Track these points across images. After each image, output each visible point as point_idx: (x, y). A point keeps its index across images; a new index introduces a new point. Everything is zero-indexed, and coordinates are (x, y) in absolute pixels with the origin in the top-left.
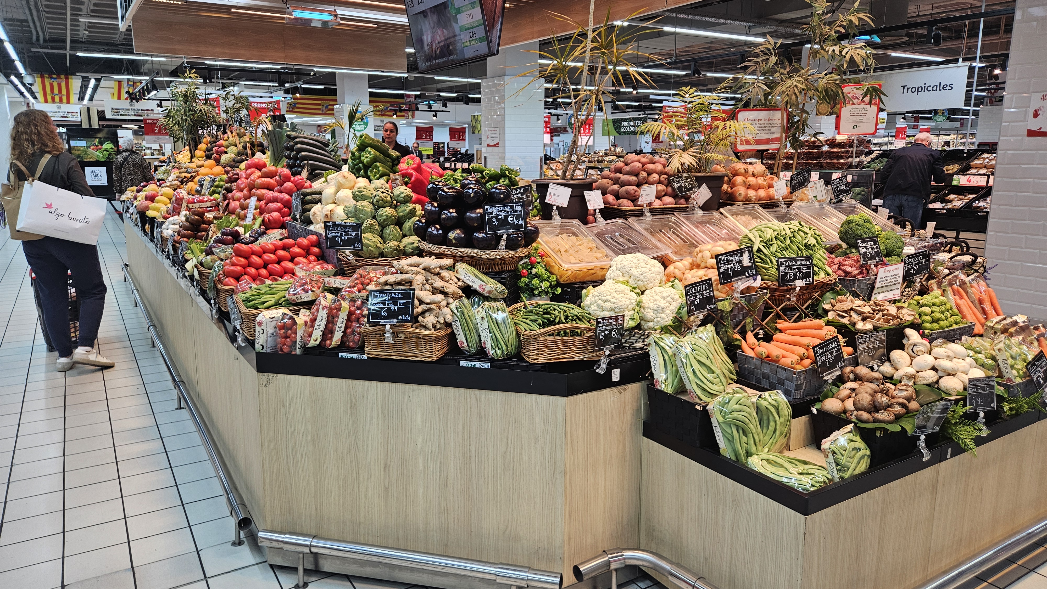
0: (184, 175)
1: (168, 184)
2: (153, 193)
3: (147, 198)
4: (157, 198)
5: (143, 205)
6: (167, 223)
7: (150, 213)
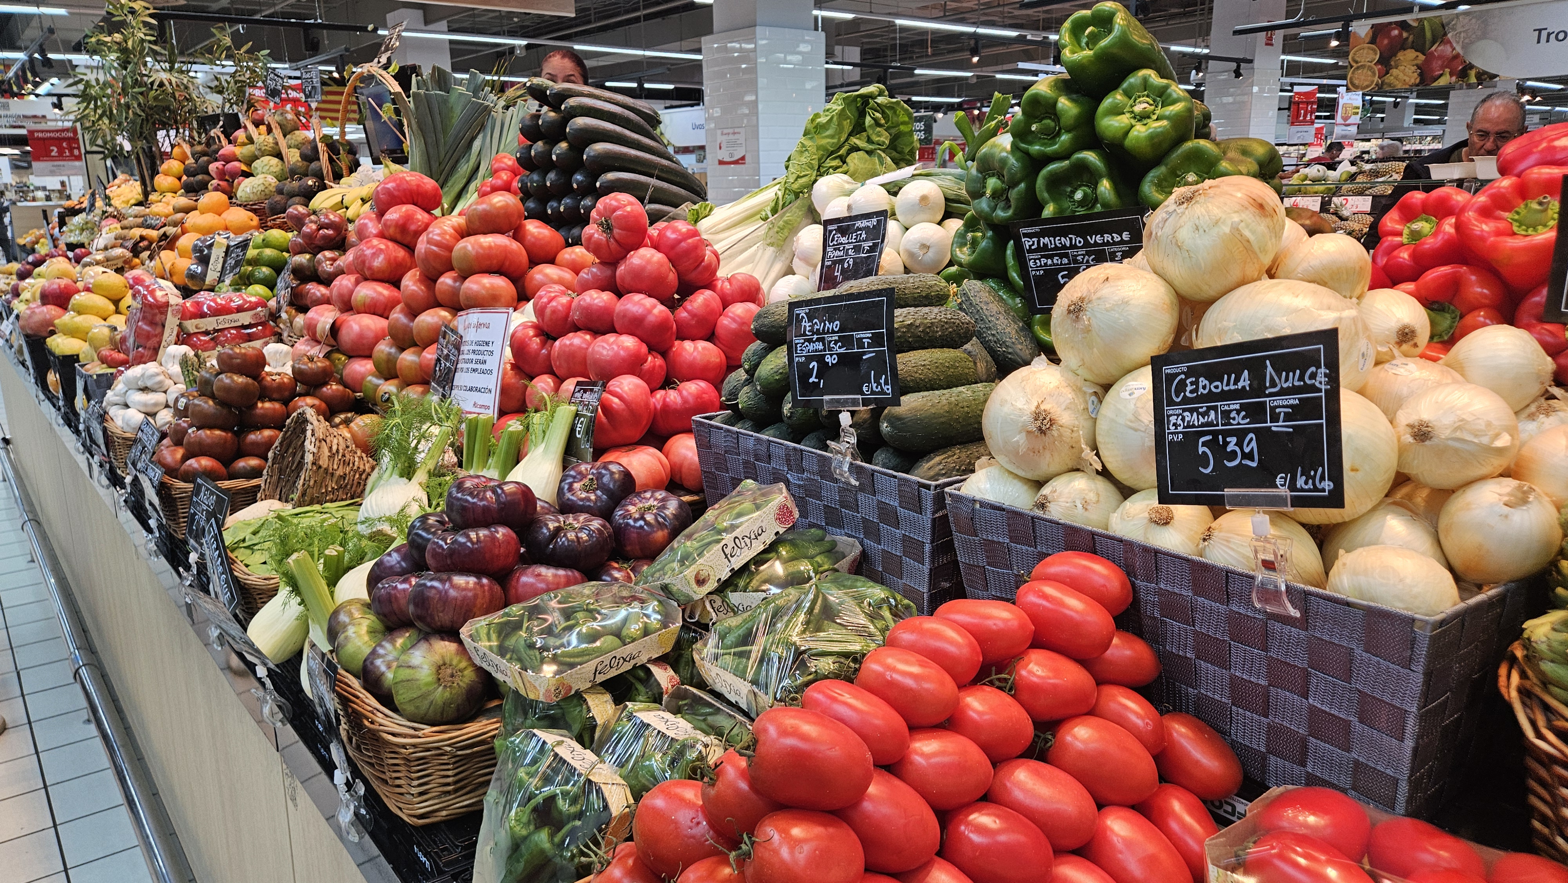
0: (137, 232)
1: (100, 257)
2: (63, 282)
3: (46, 298)
4: (77, 299)
5: (37, 318)
6: (119, 386)
7: (60, 344)
